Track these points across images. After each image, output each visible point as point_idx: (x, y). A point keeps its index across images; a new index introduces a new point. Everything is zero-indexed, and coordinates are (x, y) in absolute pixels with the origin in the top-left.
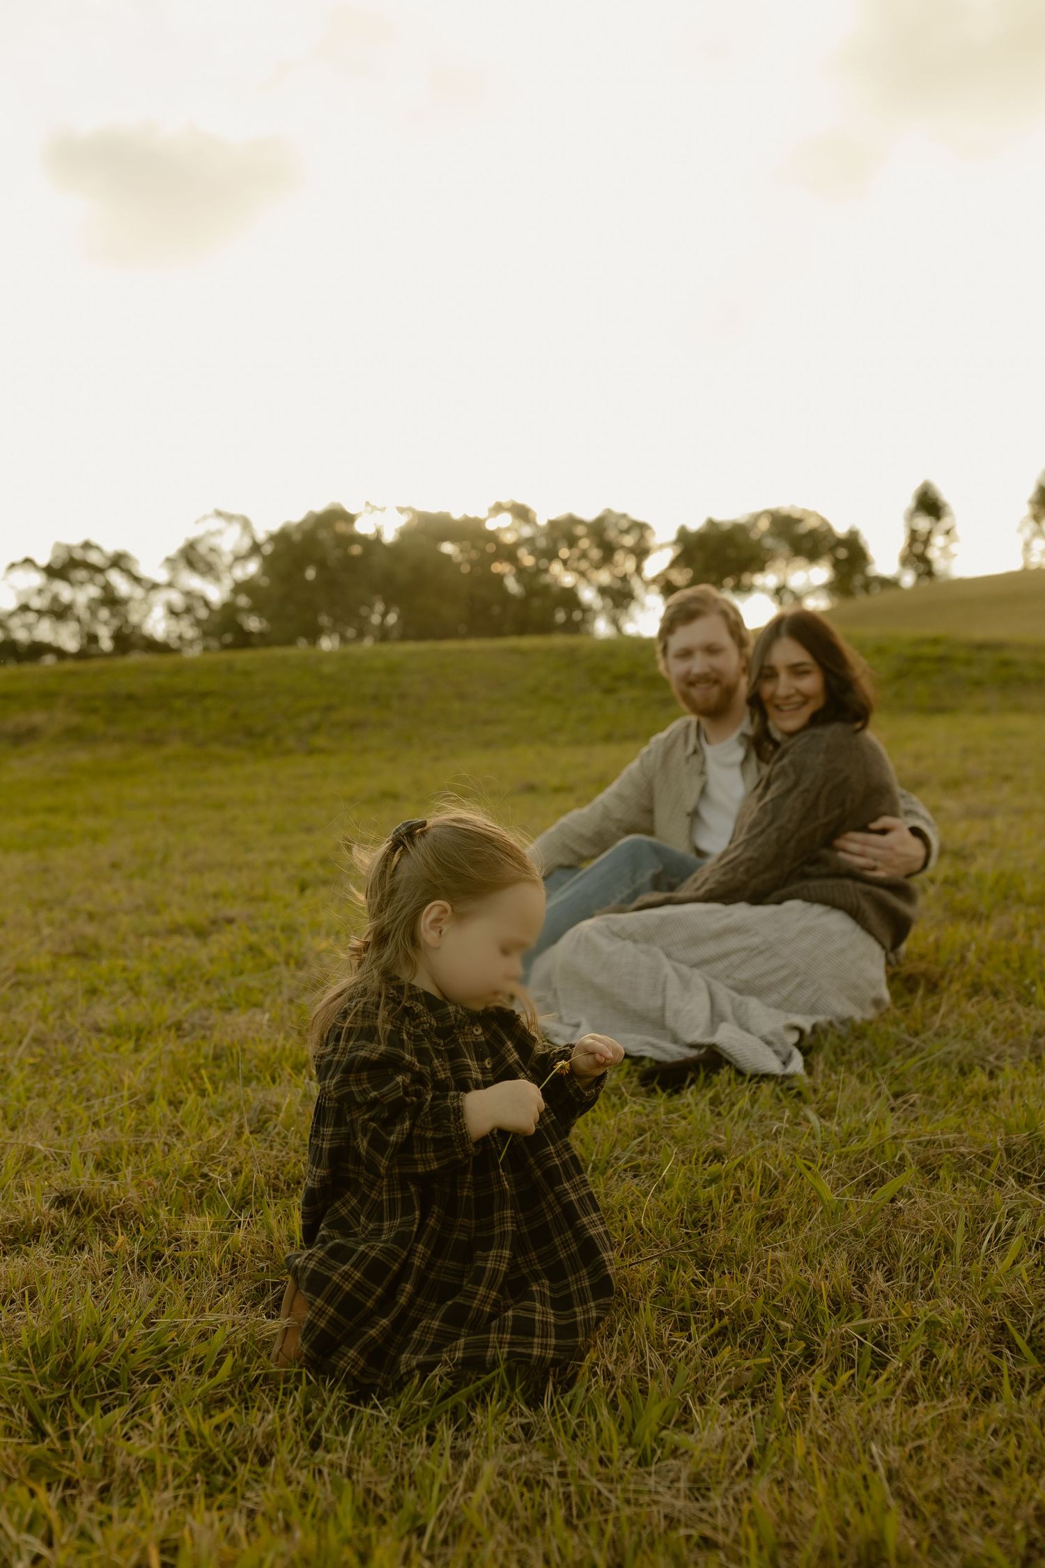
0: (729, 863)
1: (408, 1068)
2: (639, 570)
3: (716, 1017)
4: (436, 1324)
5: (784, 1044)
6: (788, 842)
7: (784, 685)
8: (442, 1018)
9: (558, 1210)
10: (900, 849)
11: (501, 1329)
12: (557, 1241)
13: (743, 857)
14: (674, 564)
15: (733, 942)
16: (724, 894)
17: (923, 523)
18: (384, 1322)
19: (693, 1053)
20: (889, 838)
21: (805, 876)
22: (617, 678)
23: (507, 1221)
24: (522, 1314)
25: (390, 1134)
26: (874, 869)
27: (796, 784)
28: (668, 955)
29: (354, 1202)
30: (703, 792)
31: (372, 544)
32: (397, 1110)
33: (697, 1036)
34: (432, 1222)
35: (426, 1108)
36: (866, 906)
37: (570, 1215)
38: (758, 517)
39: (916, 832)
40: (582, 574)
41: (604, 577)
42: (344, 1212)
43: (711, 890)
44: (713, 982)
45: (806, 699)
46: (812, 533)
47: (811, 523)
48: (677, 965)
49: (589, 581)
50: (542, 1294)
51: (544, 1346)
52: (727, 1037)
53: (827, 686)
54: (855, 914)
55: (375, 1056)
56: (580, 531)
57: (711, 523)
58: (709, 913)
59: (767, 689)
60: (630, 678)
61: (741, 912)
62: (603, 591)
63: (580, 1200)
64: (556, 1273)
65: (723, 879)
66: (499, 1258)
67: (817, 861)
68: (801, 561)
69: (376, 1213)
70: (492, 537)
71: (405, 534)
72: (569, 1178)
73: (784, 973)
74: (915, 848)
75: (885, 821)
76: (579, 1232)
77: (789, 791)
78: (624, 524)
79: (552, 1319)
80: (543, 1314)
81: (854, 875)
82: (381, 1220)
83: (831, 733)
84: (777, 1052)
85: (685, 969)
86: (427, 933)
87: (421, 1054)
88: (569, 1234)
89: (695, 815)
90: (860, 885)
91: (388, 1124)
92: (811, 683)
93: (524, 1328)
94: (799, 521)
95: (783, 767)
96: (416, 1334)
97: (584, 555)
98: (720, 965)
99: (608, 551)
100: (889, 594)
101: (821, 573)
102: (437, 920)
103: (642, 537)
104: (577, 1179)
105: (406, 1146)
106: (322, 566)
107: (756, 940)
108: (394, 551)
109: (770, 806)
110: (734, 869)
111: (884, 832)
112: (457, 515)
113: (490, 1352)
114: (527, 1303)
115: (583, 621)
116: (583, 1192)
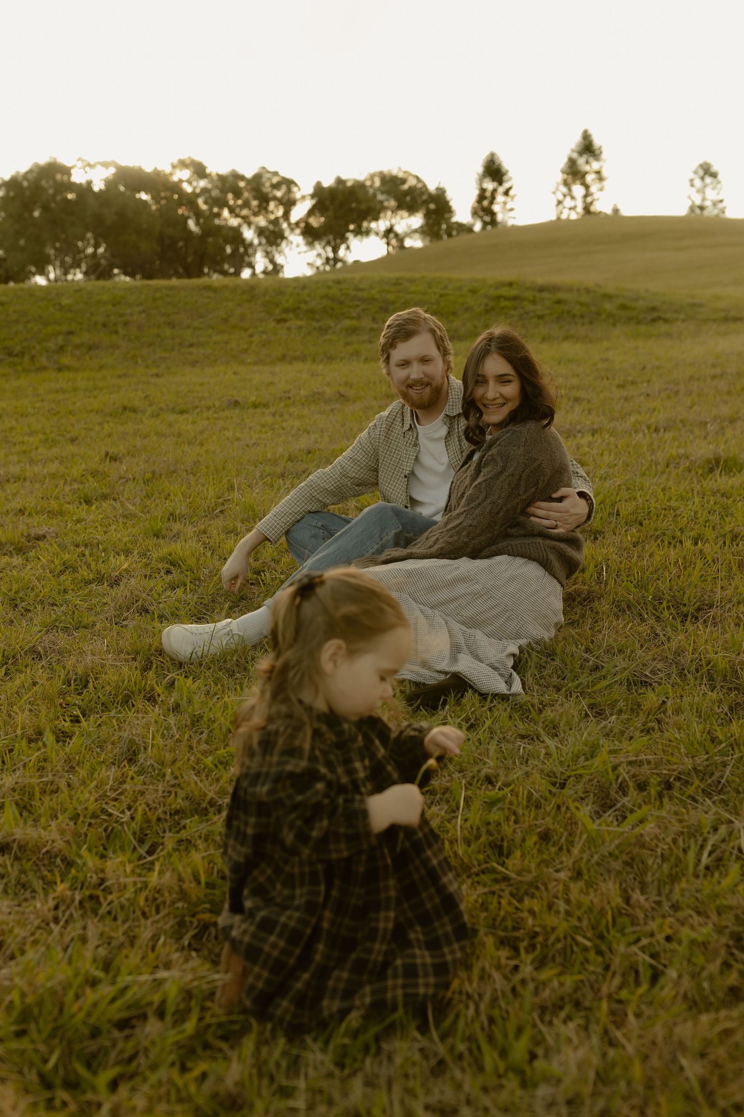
0: (454, 528)
1: (322, 778)
2: (286, 215)
3: (456, 650)
4: (345, 975)
5: (506, 668)
6: (498, 513)
7: (492, 391)
8: (340, 733)
9: (423, 872)
10: (573, 511)
11: (395, 976)
12: (424, 895)
13: (465, 524)
14: (311, 212)
15: (461, 589)
16: (451, 553)
17: (489, 185)
18: (306, 976)
19: (442, 677)
20: (565, 504)
21: (507, 536)
22: (286, 311)
23: (391, 887)
24: (409, 961)
25: (312, 829)
26: (555, 527)
27: (504, 469)
28: (415, 599)
29: (269, 871)
30: (417, 459)
31: (85, 190)
32: (317, 811)
33: (444, 666)
34: (334, 893)
35: (340, 810)
36: (552, 557)
37: (433, 877)
38: (372, 177)
39: (582, 495)
40: (244, 218)
41: (261, 221)
42: (262, 879)
43: (442, 548)
44: (448, 619)
45: (506, 400)
46: (412, 189)
47: (412, 182)
48: (422, 607)
49: (249, 224)
50: (418, 940)
51: (427, 985)
52: (465, 665)
53: (523, 391)
54: (545, 565)
55: (298, 770)
56: (242, 184)
57: (340, 181)
58: (442, 567)
59: (479, 392)
60: (295, 310)
61: (465, 565)
62: (261, 232)
63: (440, 864)
64: (425, 920)
65: (450, 540)
66: (387, 919)
67: (517, 524)
68: (405, 213)
69: (290, 882)
70: (176, 188)
71: (111, 184)
72: (430, 846)
73: (497, 610)
74: (582, 507)
75: (563, 491)
76: (441, 890)
77: (498, 475)
78: (275, 180)
79: (429, 960)
80: (423, 957)
81: (543, 535)
82: (293, 887)
83: (528, 429)
84: (501, 675)
85: (429, 611)
86: (327, 666)
87: (330, 765)
88: (432, 890)
89: (411, 476)
90: (548, 542)
91: (309, 821)
92: (512, 390)
93: (411, 972)
94: (403, 181)
95: (492, 455)
96: (331, 983)
97: (246, 204)
98: (452, 606)
99: (264, 200)
100: (465, 237)
101: (417, 221)
102: (334, 654)
103: (289, 191)
104: (436, 847)
105: (324, 840)
106: (45, 209)
107: (477, 587)
108: (104, 197)
109: (483, 485)
110: (459, 533)
111: (560, 499)
112: (148, 168)
113: (389, 995)
114: (409, 951)
115: (246, 253)
116: (441, 857)
